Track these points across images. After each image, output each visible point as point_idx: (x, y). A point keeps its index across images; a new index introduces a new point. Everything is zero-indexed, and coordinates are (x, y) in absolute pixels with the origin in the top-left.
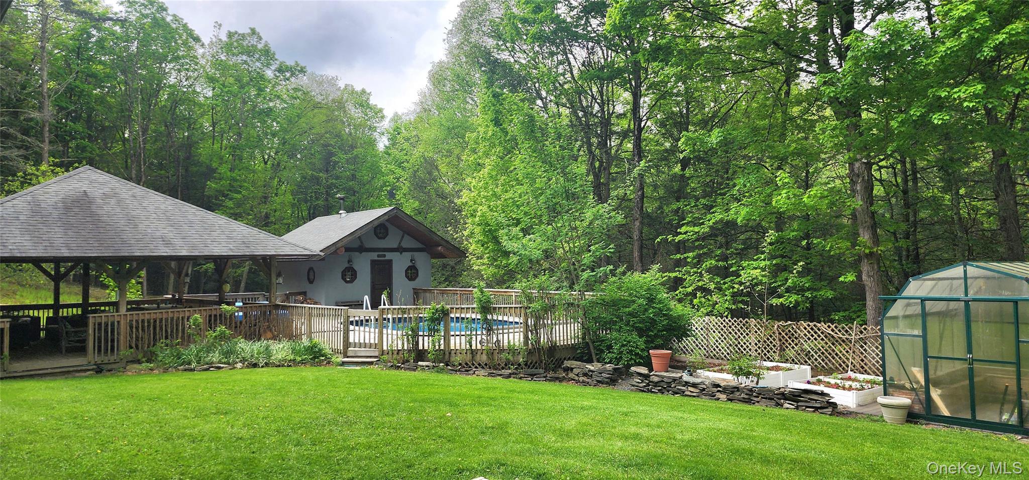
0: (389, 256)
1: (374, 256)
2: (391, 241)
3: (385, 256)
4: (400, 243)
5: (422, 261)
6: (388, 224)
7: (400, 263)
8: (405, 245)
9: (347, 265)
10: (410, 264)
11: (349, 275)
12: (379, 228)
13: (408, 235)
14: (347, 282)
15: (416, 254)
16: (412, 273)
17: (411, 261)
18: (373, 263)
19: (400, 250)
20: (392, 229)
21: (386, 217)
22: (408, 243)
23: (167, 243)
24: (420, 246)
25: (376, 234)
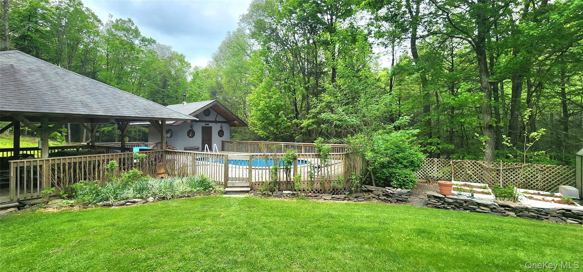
0: (210, 125)
1: (203, 124)
2: (211, 118)
3: (208, 124)
4: (216, 119)
5: (226, 128)
6: (210, 109)
7: (215, 128)
8: (218, 120)
9: (190, 128)
10: (220, 129)
11: (191, 133)
12: (206, 111)
13: (220, 115)
14: (190, 137)
15: (223, 124)
16: (221, 133)
17: (221, 127)
18: (202, 127)
19: (216, 122)
20: (212, 112)
21: (211, 105)
22: (220, 118)
23: (85, 105)
24: (225, 120)
25: (204, 113)
